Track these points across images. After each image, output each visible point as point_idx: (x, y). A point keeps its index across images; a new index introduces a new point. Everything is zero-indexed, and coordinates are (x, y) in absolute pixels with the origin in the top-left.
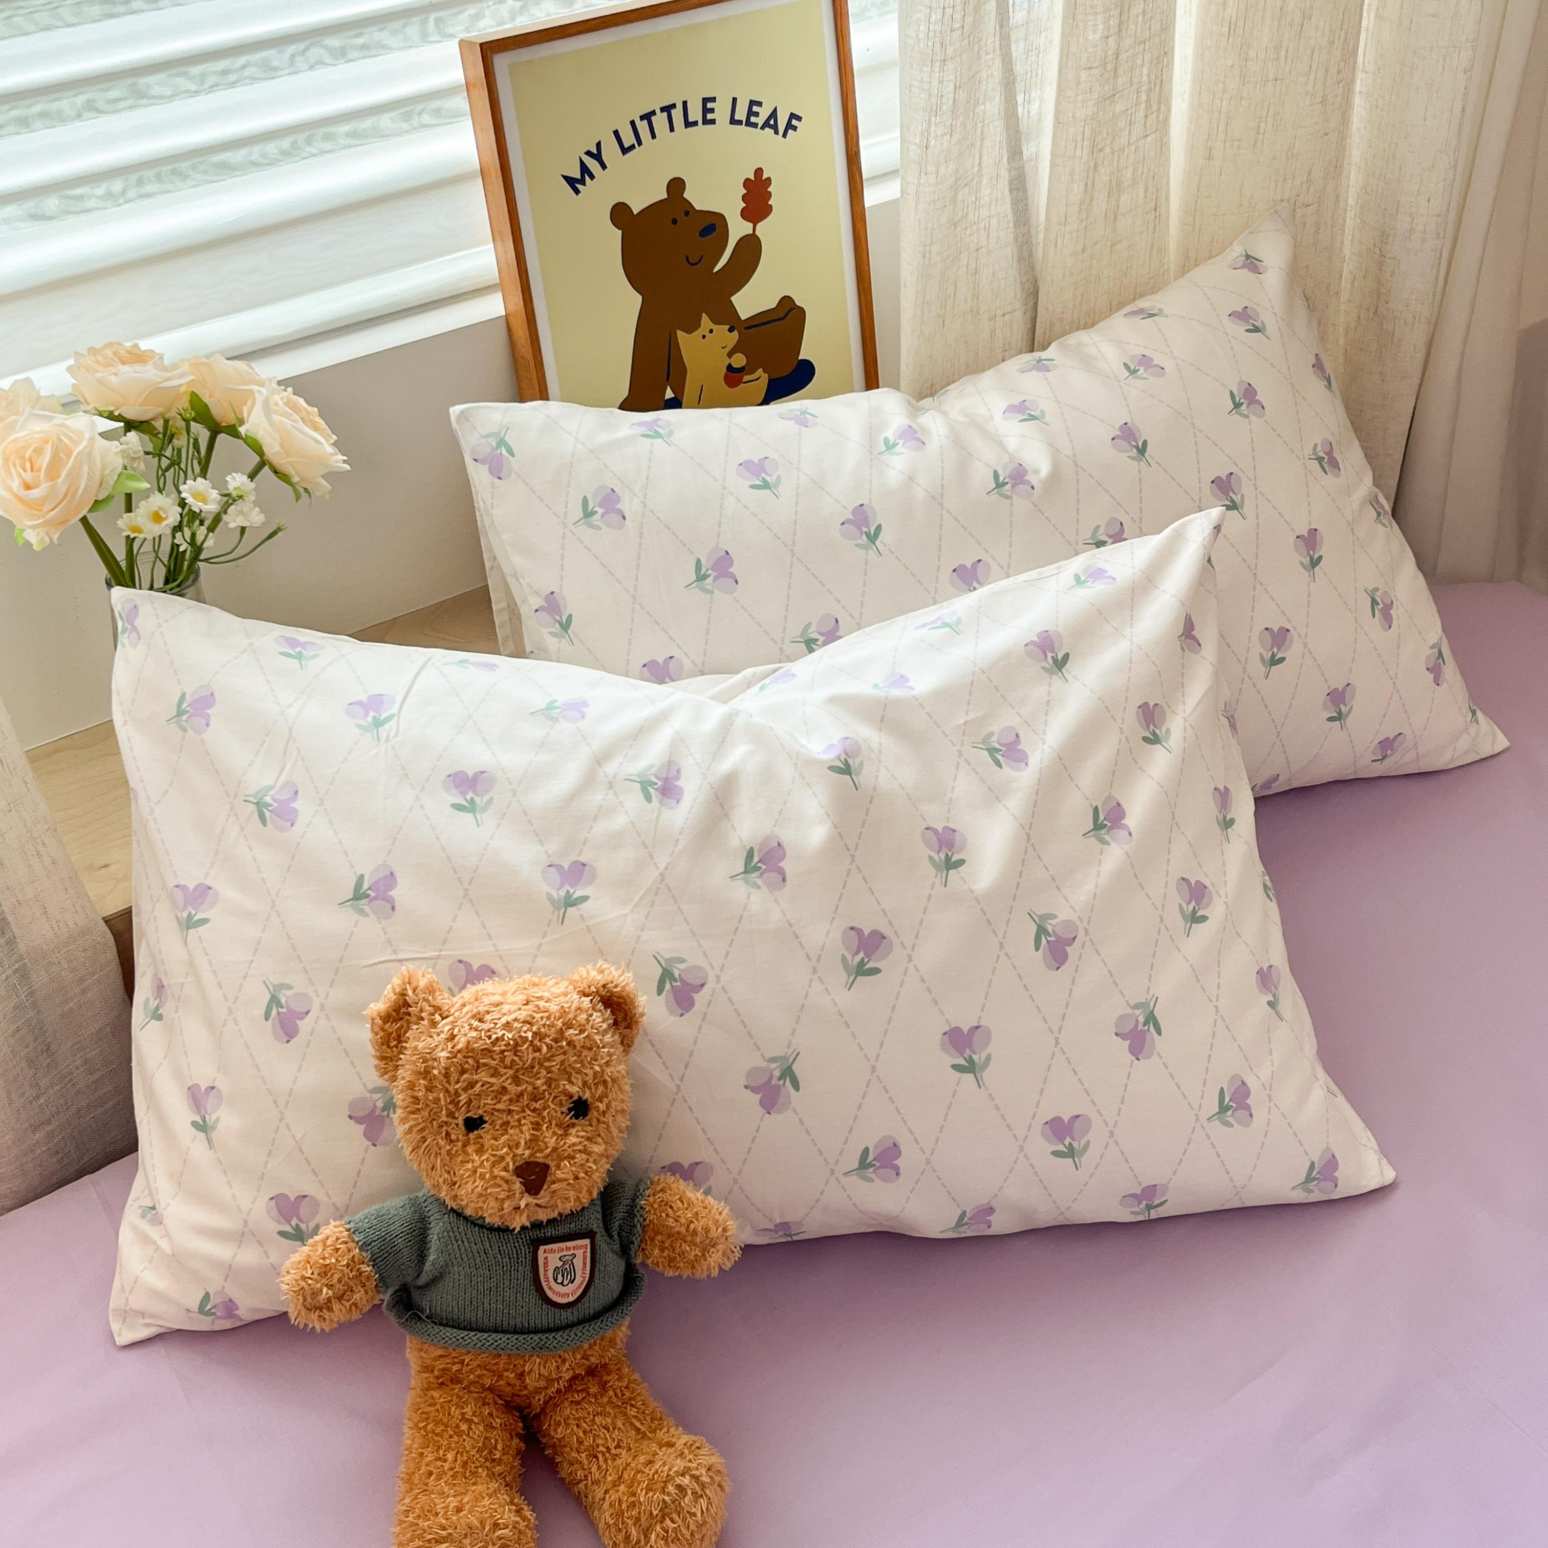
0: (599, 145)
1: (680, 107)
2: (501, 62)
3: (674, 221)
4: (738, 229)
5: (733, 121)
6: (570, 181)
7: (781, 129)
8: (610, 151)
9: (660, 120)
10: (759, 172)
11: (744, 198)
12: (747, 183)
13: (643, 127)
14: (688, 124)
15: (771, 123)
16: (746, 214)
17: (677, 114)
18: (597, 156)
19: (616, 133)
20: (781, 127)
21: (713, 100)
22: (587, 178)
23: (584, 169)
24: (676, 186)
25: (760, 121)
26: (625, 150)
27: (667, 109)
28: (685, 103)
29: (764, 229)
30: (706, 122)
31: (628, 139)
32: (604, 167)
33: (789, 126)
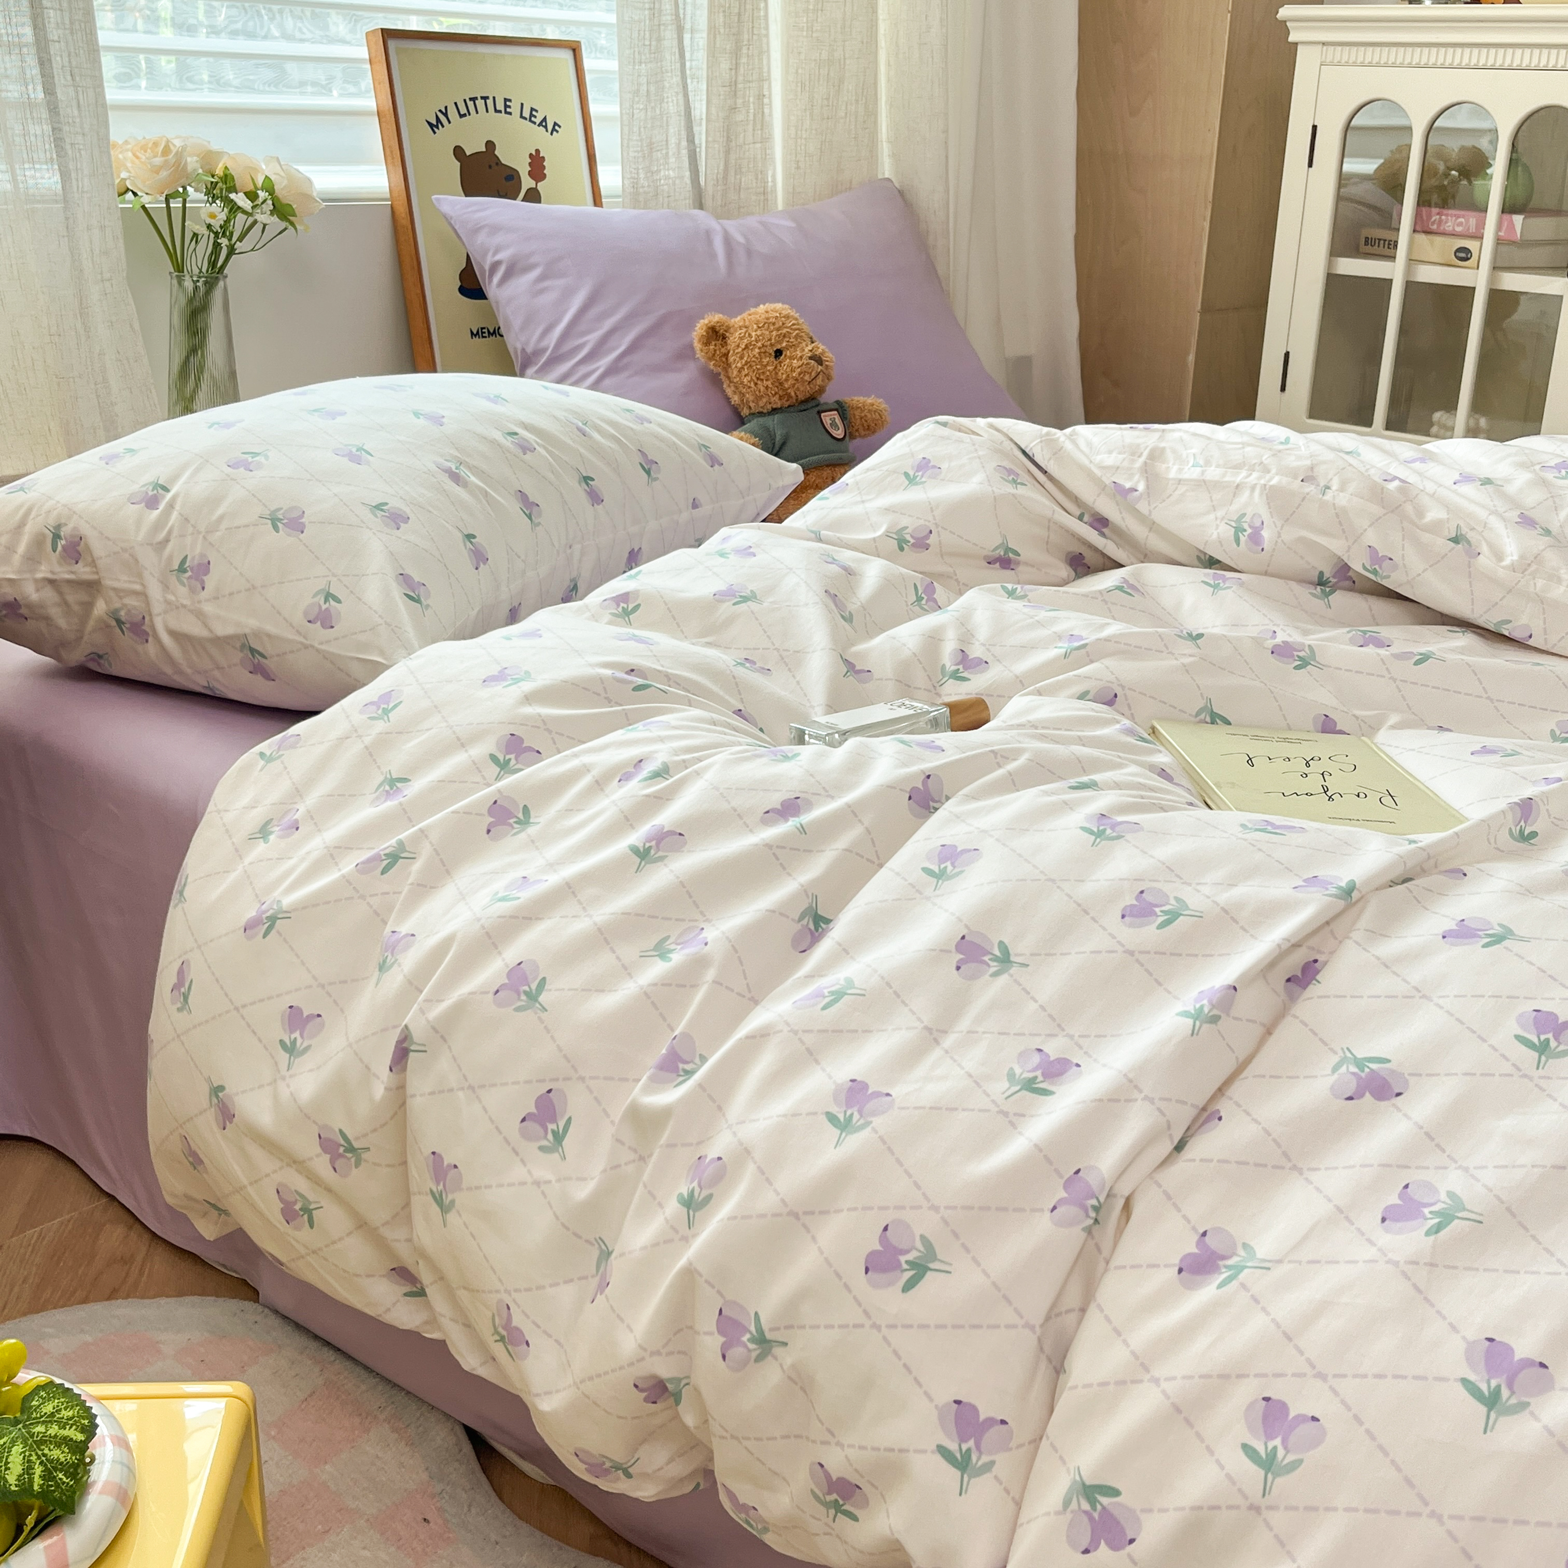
0: (446, 108)
1: (491, 98)
2: (393, 43)
3: (490, 167)
5: (521, 116)
6: (431, 126)
8: (452, 113)
9: (479, 103)
10: (537, 151)
11: (530, 164)
12: (531, 155)
13: (470, 104)
14: (496, 111)
15: (543, 124)
16: (530, 173)
17: (490, 102)
18: (446, 115)
19: (456, 104)
20: (550, 128)
21: (510, 100)
22: (440, 126)
23: (438, 120)
24: (490, 145)
25: (538, 121)
26: (461, 116)
27: (485, 98)
28: (494, 98)
29: (541, 186)
30: (506, 112)
31: (463, 110)
32: (449, 122)
33: (554, 130)
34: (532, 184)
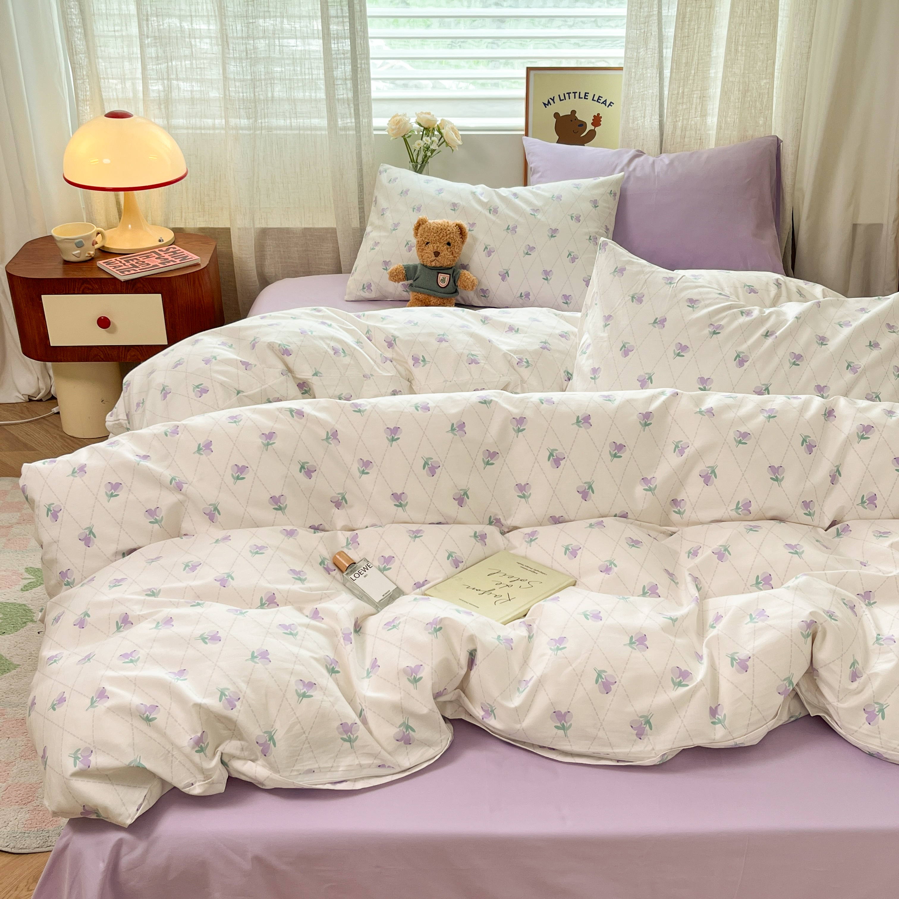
0: (554, 97)
1: (578, 93)
2: (532, 73)
3: (571, 121)
4: (590, 127)
5: (593, 100)
6: (545, 104)
7: (607, 105)
8: (557, 99)
9: (572, 95)
10: (598, 114)
11: (593, 120)
12: (594, 116)
13: (567, 96)
14: (580, 98)
15: (605, 102)
16: (592, 124)
17: (577, 95)
18: (553, 100)
19: (559, 96)
21: (588, 93)
22: (549, 104)
23: (549, 101)
24: (574, 112)
25: (601, 101)
26: (561, 100)
27: (575, 93)
28: (580, 93)
30: (585, 98)
31: (562, 98)
32: (554, 103)
33: (610, 105)
34: (593, 128)
